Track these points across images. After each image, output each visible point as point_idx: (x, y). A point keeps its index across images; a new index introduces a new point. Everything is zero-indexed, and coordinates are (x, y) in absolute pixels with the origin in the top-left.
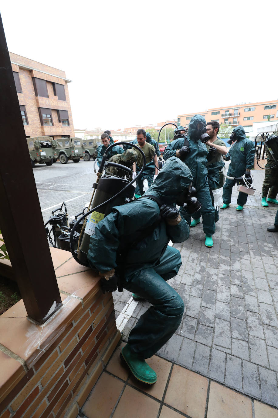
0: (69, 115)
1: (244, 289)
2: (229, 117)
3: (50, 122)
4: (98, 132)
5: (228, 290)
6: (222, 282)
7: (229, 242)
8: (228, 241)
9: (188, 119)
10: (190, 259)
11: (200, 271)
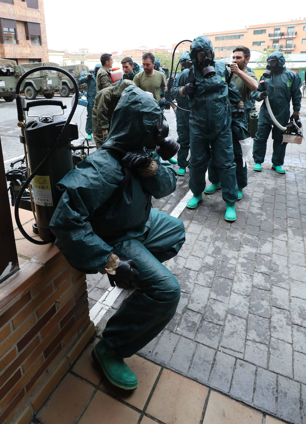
0: (42, 30)
1: (273, 278)
2: (280, 37)
3: (13, 39)
4: (83, 55)
5: (250, 279)
6: (243, 269)
7: (260, 217)
8: (258, 214)
9: (217, 40)
10: (202, 236)
11: (213, 252)
